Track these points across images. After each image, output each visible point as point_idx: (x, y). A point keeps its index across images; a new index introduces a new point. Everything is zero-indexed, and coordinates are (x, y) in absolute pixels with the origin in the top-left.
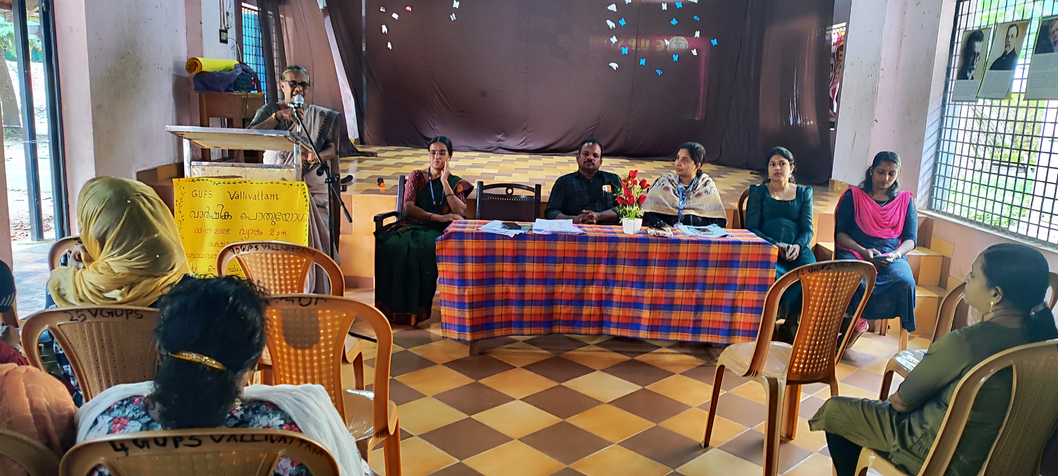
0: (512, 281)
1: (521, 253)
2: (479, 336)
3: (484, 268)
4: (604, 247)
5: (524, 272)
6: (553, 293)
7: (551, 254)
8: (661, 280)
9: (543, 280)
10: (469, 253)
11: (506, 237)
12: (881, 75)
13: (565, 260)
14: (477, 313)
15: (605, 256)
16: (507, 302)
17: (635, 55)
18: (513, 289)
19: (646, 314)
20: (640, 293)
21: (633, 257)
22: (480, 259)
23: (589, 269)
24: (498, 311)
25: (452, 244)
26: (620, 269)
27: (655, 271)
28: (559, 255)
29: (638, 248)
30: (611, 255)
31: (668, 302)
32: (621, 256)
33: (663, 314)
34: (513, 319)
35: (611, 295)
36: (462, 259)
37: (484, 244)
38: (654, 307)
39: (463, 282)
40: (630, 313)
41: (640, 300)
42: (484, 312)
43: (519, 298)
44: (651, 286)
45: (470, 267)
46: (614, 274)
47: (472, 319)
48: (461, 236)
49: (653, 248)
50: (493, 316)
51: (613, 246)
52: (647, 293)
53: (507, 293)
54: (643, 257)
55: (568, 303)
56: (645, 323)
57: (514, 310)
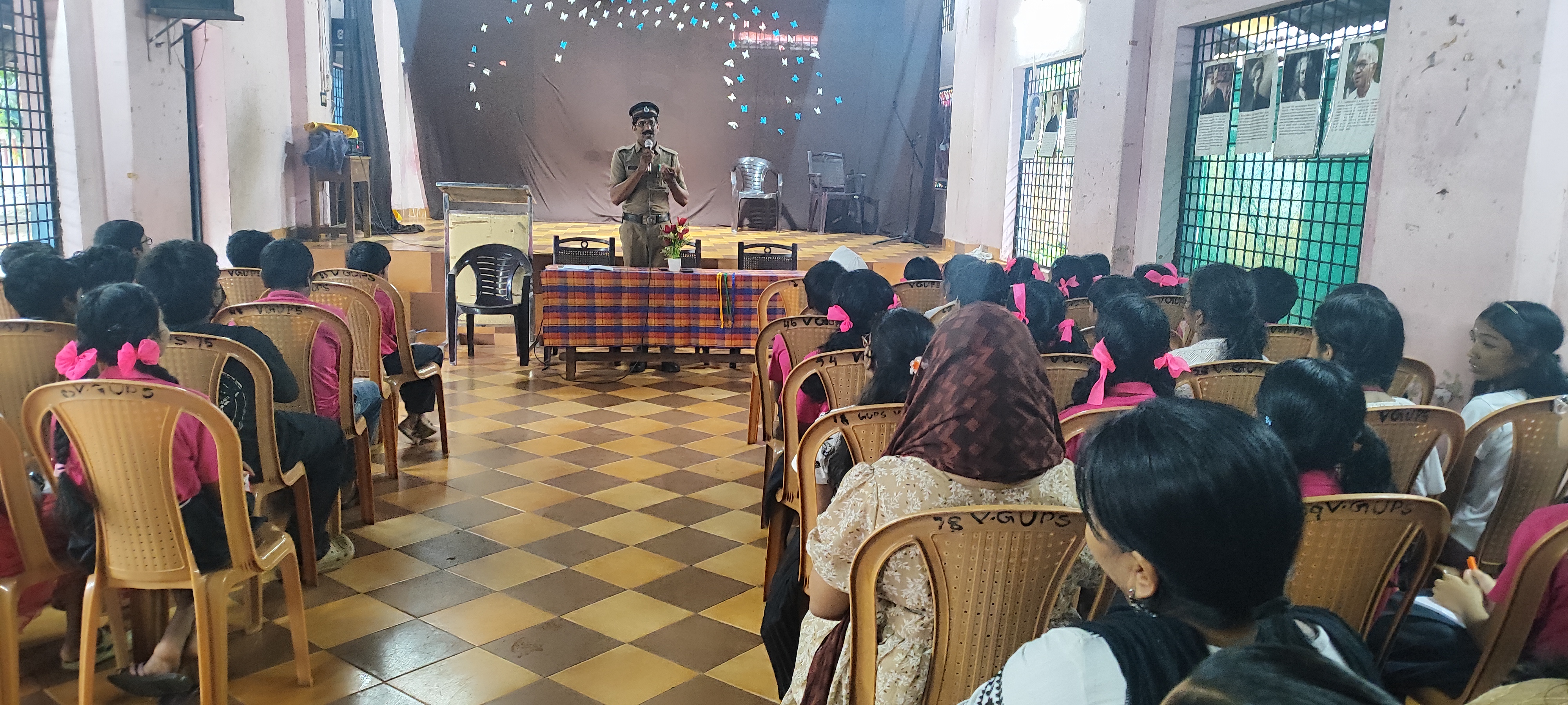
12: (974, 136)
17: (755, 113)
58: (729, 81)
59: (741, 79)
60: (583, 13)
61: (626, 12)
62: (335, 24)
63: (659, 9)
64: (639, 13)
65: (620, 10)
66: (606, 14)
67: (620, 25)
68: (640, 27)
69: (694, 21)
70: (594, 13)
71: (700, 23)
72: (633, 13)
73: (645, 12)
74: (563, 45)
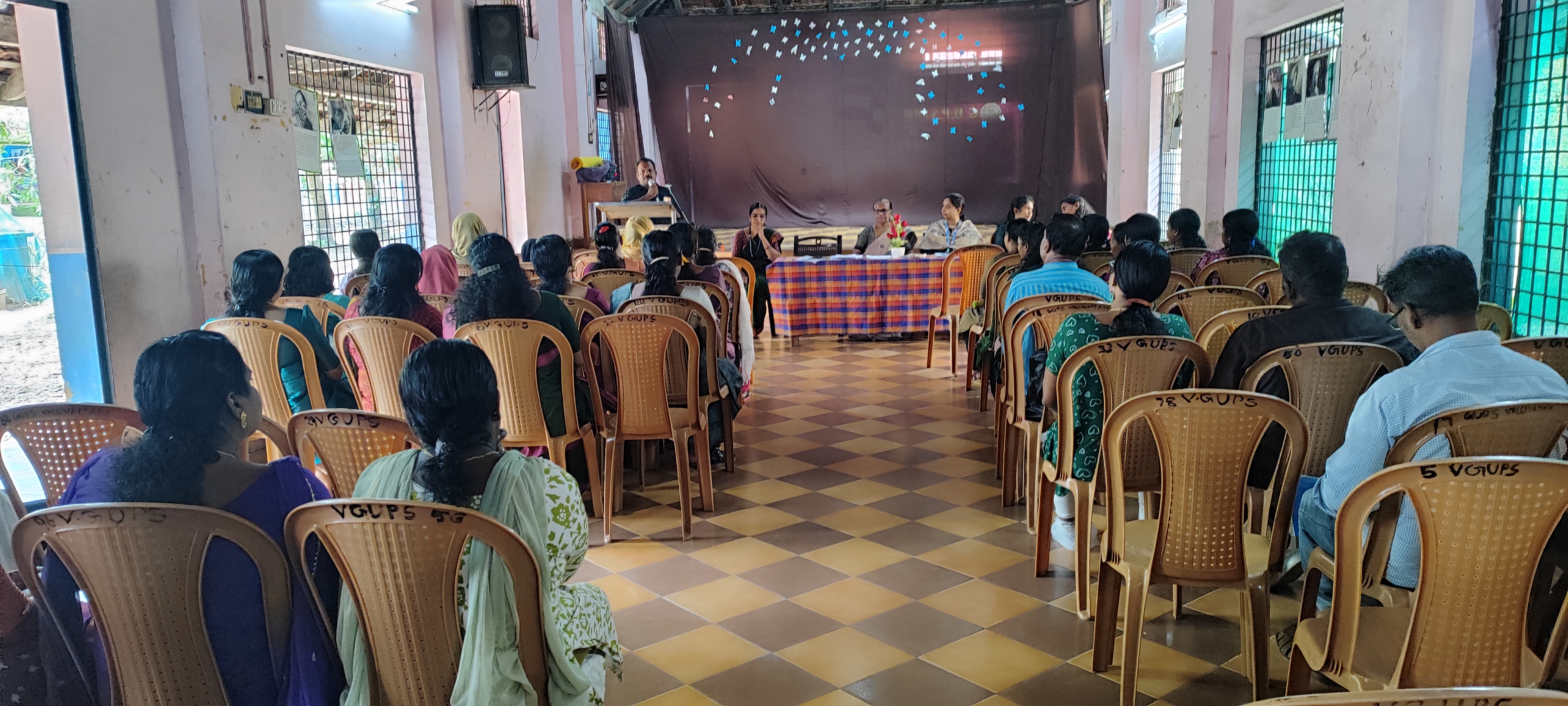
0: (817, 295)
1: (822, 275)
2: (797, 333)
3: (799, 286)
4: (878, 267)
5: (825, 288)
6: (846, 303)
7: (842, 275)
8: (918, 288)
9: (839, 293)
10: (788, 276)
11: (811, 264)
13: (852, 278)
14: (795, 317)
15: (879, 274)
16: (815, 310)
17: (946, 124)
18: (819, 300)
19: (910, 313)
20: (905, 298)
21: (898, 273)
22: (795, 280)
23: (869, 283)
24: (809, 316)
25: (777, 270)
26: (890, 282)
27: (914, 282)
28: (848, 275)
29: (901, 266)
30: (883, 273)
31: (925, 303)
32: (890, 273)
33: (922, 312)
34: (820, 322)
35: (885, 302)
36: (784, 280)
37: (797, 269)
38: (915, 307)
39: (785, 296)
40: (901, 313)
41: (905, 304)
42: (800, 316)
43: (823, 307)
44: (912, 292)
45: (789, 286)
46: (886, 286)
47: (792, 321)
48: (782, 264)
49: (911, 266)
50: (806, 320)
51: (884, 265)
52: (910, 298)
53: (815, 303)
54: (905, 273)
55: (857, 310)
56: (910, 320)
57: (820, 315)
58: (920, 98)
59: (931, 95)
60: (794, 50)
61: (830, 45)
62: (598, 79)
63: (858, 41)
64: (841, 46)
65: (825, 45)
66: (813, 49)
67: (825, 57)
68: (842, 58)
69: (888, 49)
70: (803, 49)
71: (894, 49)
72: (836, 46)
73: (846, 45)
74: (779, 78)
